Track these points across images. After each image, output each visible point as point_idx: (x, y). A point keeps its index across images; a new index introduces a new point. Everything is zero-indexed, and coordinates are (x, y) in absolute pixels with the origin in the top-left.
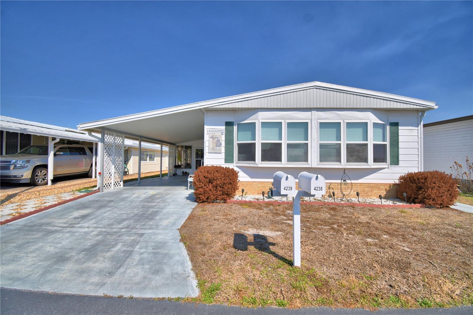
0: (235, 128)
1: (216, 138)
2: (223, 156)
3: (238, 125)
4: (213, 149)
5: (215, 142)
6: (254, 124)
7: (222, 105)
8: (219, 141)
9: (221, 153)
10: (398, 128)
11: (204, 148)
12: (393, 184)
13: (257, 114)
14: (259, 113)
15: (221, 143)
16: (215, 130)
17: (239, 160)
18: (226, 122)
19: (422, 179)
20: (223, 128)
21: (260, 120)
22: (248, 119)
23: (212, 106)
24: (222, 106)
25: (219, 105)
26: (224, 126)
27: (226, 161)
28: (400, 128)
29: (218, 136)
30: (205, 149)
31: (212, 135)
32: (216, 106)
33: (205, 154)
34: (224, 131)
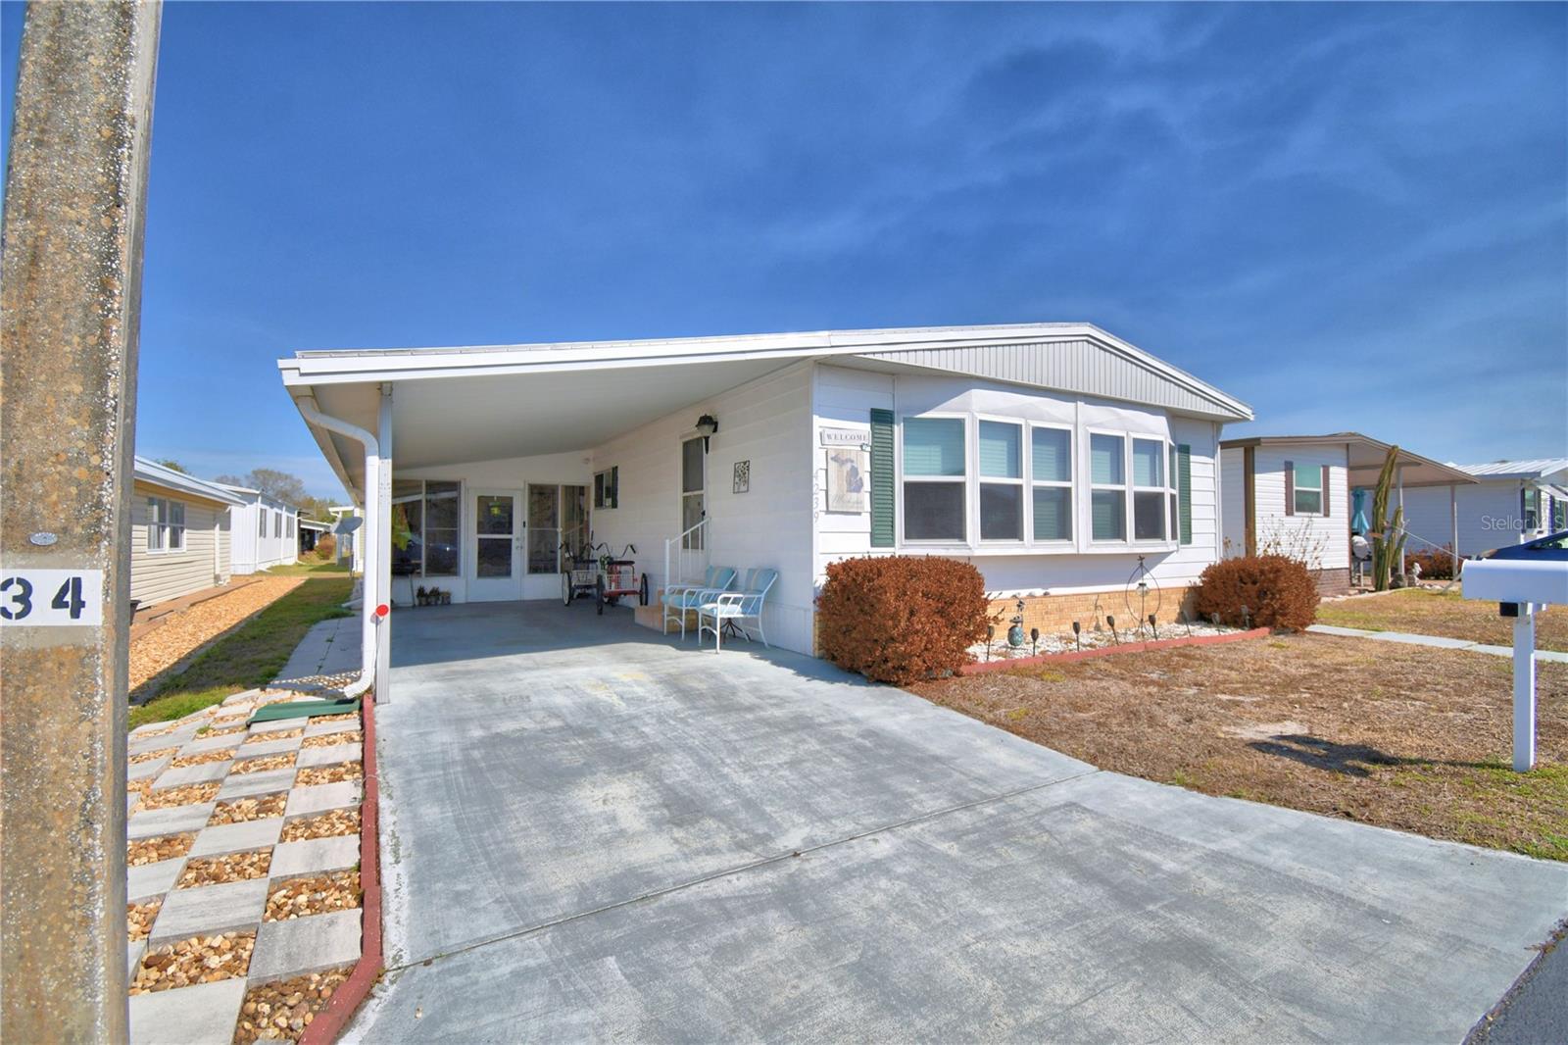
0: (898, 430)
1: (847, 461)
2: (864, 522)
3: (909, 422)
4: (840, 498)
5: (845, 474)
6: (959, 424)
7: (891, 352)
8: (854, 471)
9: (859, 514)
10: (1189, 459)
11: (814, 496)
12: (1189, 588)
13: (967, 393)
14: (973, 391)
15: (861, 479)
16: (844, 433)
17: (907, 536)
18: (872, 409)
19: (1270, 572)
20: (865, 428)
21: (976, 414)
22: (941, 406)
23: (865, 354)
24: (889, 354)
25: (882, 353)
26: (867, 422)
27: (875, 541)
28: (1193, 458)
29: (853, 456)
30: (817, 498)
31: (836, 450)
32: (874, 353)
33: (817, 518)
34: (868, 441)
